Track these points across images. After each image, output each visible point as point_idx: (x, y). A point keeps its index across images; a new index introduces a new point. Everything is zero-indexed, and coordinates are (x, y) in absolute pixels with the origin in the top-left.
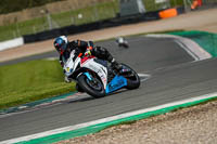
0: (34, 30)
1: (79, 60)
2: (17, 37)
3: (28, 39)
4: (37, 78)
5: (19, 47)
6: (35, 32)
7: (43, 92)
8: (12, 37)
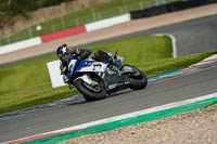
0: (141, 6)
2: (124, 13)
3: (136, 15)
4: (145, 54)
5: (126, 23)
6: (142, 8)
7: (150, 68)
8: (118, 14)
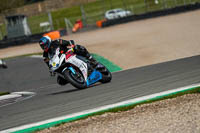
1: (64, 56)
